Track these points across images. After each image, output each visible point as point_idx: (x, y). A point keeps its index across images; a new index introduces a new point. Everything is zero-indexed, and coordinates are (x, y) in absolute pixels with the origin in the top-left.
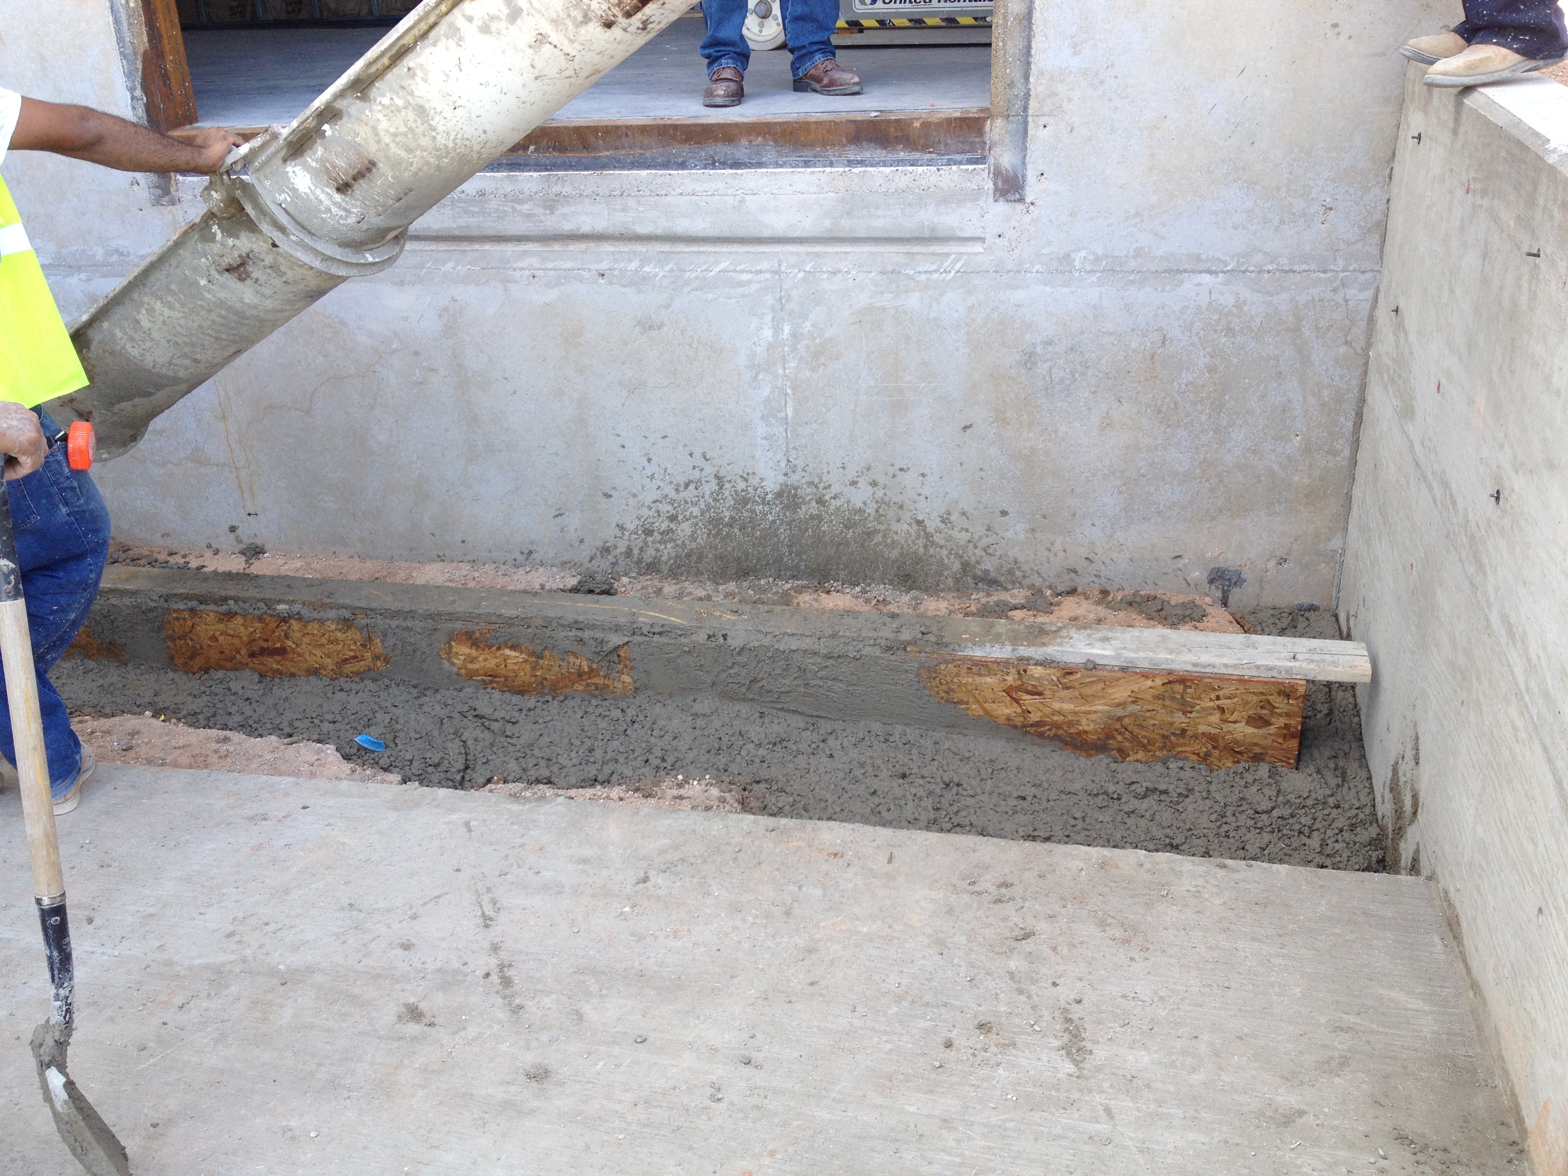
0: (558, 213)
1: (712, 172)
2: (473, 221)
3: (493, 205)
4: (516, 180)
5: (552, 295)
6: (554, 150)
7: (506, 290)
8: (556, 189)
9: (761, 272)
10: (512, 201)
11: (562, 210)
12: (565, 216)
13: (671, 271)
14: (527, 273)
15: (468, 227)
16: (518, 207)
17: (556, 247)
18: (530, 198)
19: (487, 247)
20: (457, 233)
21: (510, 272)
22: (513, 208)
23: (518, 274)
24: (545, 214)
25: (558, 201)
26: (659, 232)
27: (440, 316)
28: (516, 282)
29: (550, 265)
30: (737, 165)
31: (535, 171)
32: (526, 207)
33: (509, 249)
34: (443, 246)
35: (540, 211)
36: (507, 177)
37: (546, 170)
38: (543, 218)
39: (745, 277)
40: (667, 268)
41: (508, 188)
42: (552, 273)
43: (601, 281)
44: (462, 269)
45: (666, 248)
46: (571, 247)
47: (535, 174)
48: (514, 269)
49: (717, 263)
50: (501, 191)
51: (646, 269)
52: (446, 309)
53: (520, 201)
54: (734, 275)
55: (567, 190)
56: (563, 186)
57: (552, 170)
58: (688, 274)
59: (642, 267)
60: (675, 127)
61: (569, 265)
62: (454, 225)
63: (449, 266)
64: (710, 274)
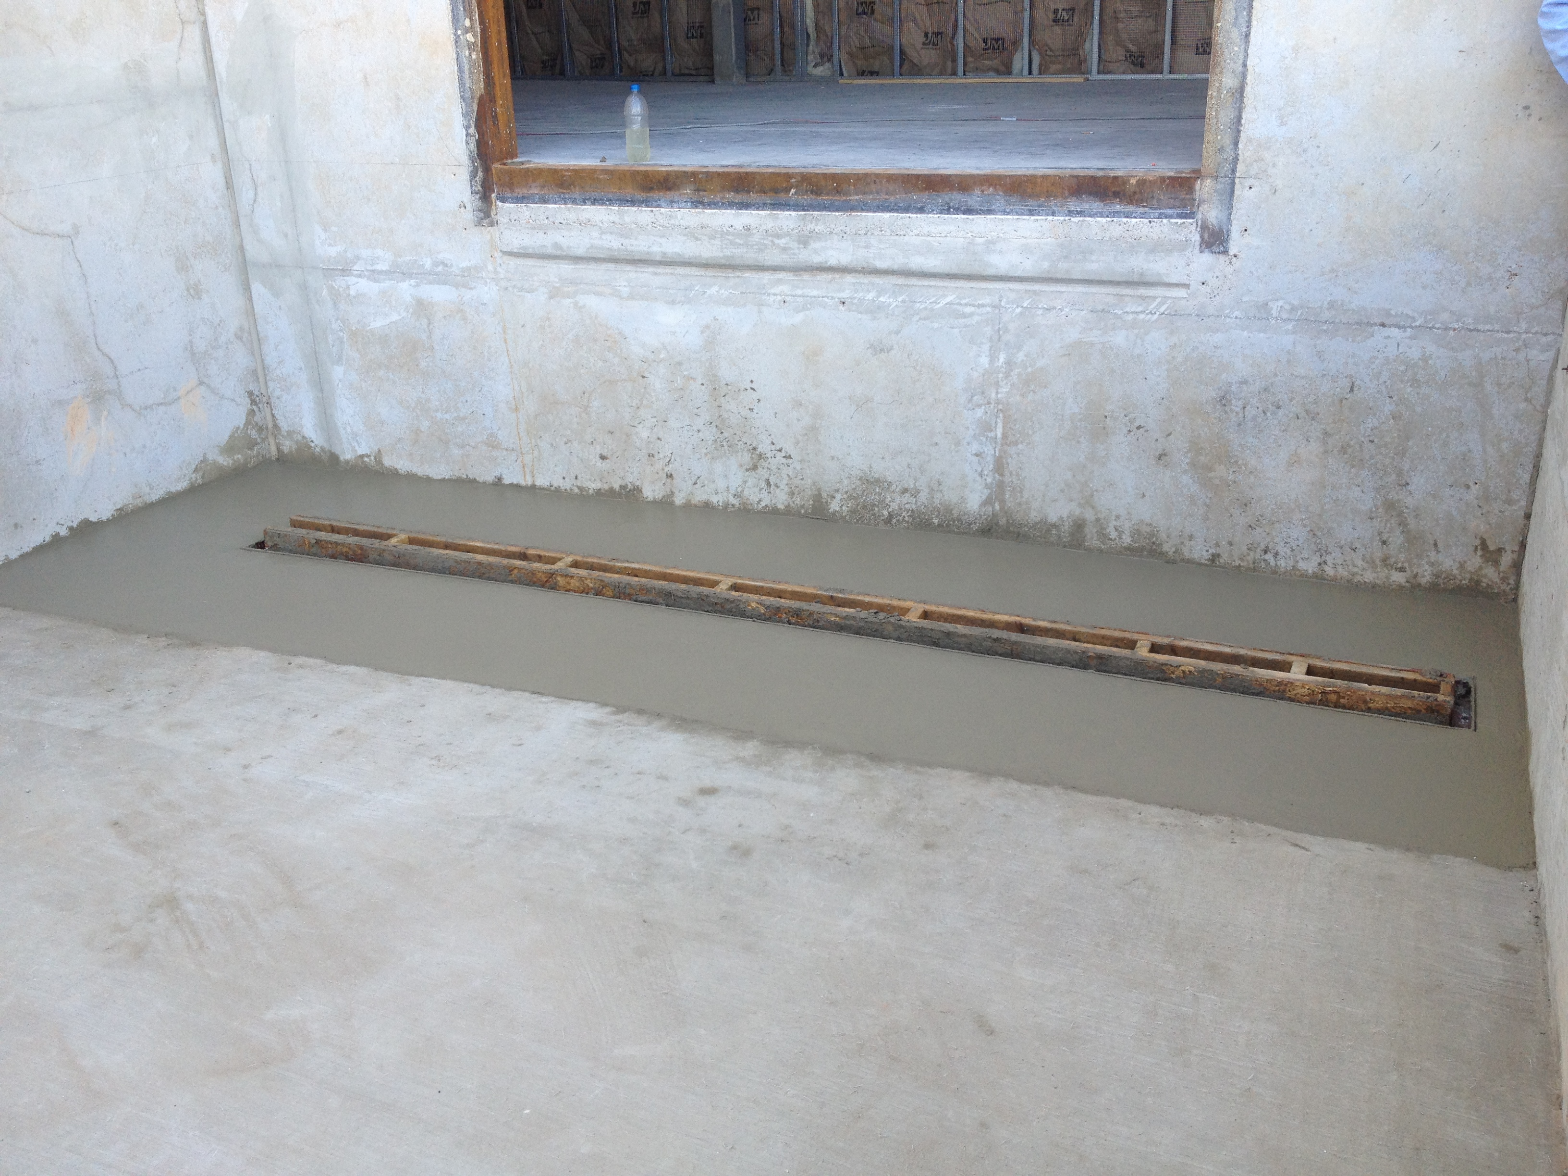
0: (810, 248)
1: (946, 216)
2: (738, 252)
3: (756, 238)
4: (777, 218)
5: (798, 318)
6: (812, 193)
7: (760, 312)
8: (811, 226)
9: (983, 306)
10: (771, 236)
11: (815, 245)
12: (816, 251)
13: (904, 301)
14: (779, 298)
15: (732, 257)
16: (776, 241)
17: (806, 277)
18: (788, 234)
19: (747, 274)
20: (723, 262)
21: (764, 297)
22: (772, 241)
23: (772, 298)
24: (799, 248)
25: (811, 237)
26: (895, 267)
27: (702, 332)
28: (769, 305)
29: (799, 292)
30: (969, 211)
31: (794, 210)
32: (783, 241)
33: (766, 277)
34: (710, 273)
35: (795, 245)
36: (769, 215)
37: (804, 210)
38: (797, 251)
39: (968, 310)
40: (900, 299)
41: (770, 224)
42: (800, 299)
43: (841, 307)
44: (724, 293)
45: (901, 281)
46: (818, 278)
47: (793, 213)
48: (769, 295)
49: (944, 296)
50: (764, 227)
51: (882, 299)
52: (708, 327)
53: (778, 236)
54: (958, 307)
55: (820, 228)
56: (817, 225)
57: (808, 210)
58: (918, 305)
59: (878, 296)
60: (918, 177)
61: (815, 293)
62: (721, 255)
63: (713, 290)
64: (939, 306)
